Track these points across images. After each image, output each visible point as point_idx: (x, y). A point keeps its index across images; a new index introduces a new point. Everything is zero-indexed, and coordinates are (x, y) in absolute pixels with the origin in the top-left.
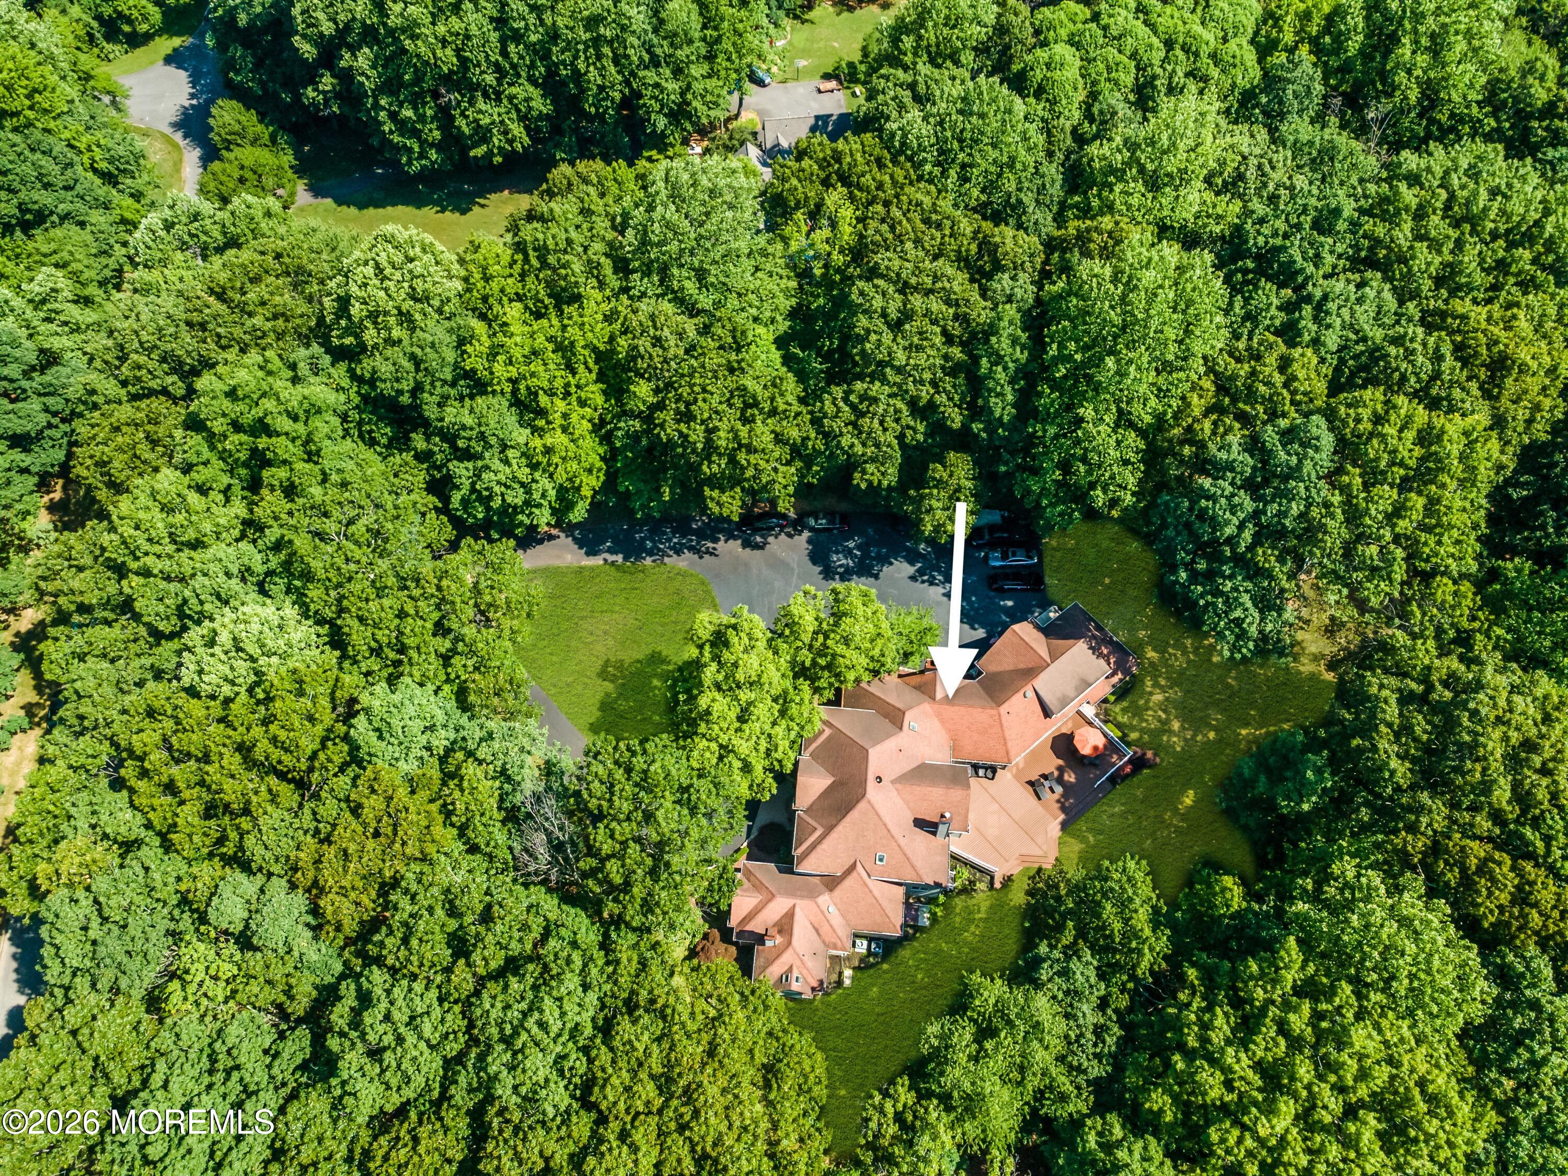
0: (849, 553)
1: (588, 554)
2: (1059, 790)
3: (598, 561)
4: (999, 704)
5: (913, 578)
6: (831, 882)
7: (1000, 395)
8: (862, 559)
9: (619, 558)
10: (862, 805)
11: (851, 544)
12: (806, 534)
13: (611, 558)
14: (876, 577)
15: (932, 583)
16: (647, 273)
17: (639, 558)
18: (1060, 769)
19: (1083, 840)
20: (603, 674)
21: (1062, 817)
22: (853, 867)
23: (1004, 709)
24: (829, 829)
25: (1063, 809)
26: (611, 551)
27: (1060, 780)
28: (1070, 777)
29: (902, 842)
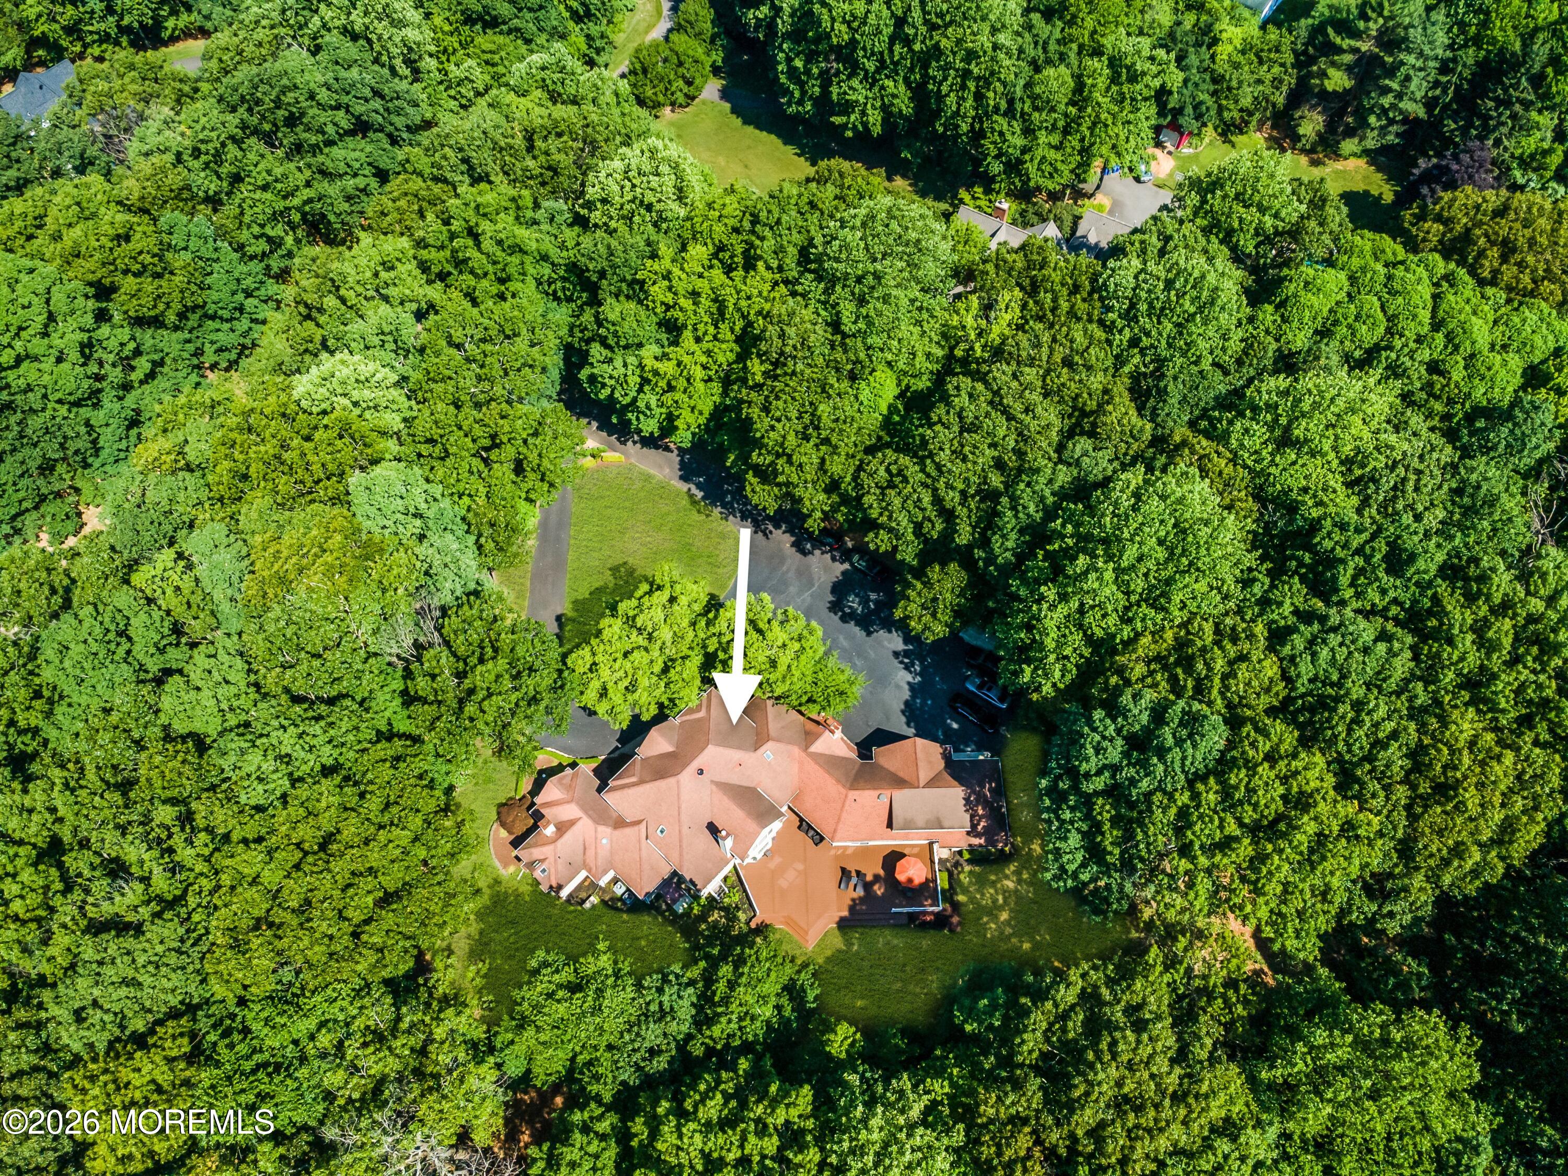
0: (865, 601)
1: (682, 478)
2: (860, 892)
3: (683, 487)
4: (853, 787)
5: (896, 654)
6: (620, 823)
7: (1004, 536)
8: (871, 612)
9: (699, 494)
10: (671, 781)
11: (873, 596)
12: (847, 566)
13: (694, 490)
14: (869, 634)
15: (907, 668)
16: (819, 279)
17: (713, 504)
18: (877, 878)
19: (849, 944)
20: (615, 570)
21: (845, 913)
22: (639, 822)
23: (853, 794)
24: (641, 782)
25: (852, 909)
26: (699, 486)
27: (867, 886)
28: (879, 890)
29: (685, 830)
